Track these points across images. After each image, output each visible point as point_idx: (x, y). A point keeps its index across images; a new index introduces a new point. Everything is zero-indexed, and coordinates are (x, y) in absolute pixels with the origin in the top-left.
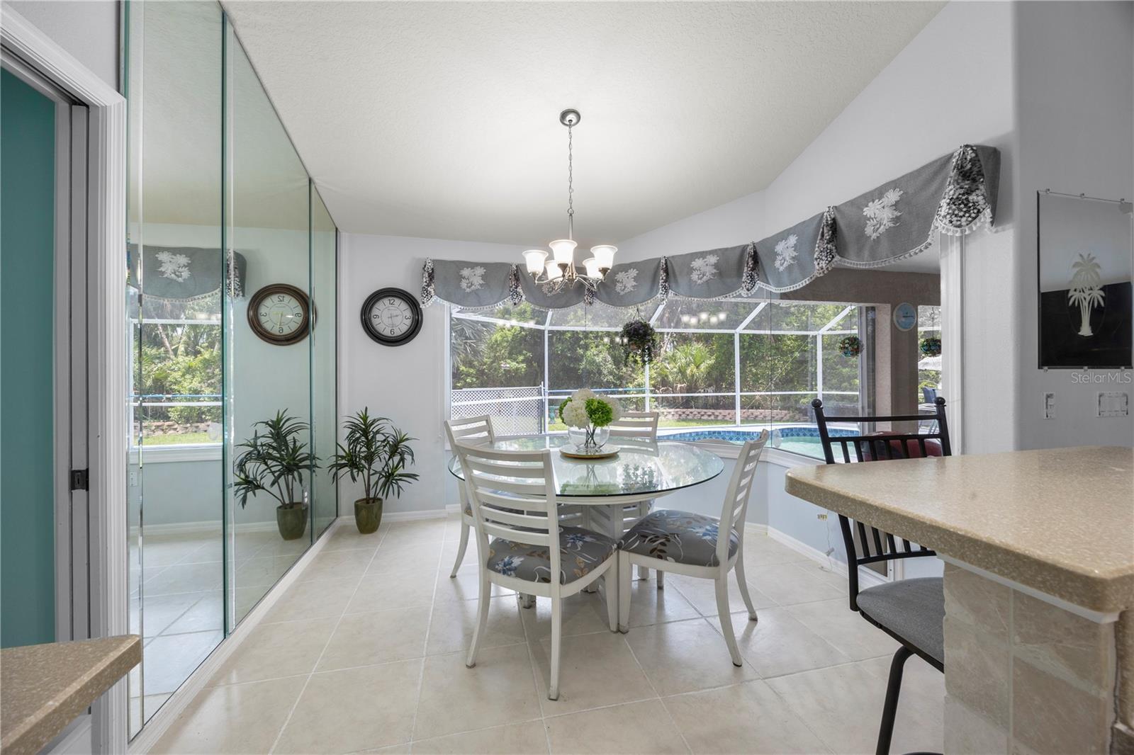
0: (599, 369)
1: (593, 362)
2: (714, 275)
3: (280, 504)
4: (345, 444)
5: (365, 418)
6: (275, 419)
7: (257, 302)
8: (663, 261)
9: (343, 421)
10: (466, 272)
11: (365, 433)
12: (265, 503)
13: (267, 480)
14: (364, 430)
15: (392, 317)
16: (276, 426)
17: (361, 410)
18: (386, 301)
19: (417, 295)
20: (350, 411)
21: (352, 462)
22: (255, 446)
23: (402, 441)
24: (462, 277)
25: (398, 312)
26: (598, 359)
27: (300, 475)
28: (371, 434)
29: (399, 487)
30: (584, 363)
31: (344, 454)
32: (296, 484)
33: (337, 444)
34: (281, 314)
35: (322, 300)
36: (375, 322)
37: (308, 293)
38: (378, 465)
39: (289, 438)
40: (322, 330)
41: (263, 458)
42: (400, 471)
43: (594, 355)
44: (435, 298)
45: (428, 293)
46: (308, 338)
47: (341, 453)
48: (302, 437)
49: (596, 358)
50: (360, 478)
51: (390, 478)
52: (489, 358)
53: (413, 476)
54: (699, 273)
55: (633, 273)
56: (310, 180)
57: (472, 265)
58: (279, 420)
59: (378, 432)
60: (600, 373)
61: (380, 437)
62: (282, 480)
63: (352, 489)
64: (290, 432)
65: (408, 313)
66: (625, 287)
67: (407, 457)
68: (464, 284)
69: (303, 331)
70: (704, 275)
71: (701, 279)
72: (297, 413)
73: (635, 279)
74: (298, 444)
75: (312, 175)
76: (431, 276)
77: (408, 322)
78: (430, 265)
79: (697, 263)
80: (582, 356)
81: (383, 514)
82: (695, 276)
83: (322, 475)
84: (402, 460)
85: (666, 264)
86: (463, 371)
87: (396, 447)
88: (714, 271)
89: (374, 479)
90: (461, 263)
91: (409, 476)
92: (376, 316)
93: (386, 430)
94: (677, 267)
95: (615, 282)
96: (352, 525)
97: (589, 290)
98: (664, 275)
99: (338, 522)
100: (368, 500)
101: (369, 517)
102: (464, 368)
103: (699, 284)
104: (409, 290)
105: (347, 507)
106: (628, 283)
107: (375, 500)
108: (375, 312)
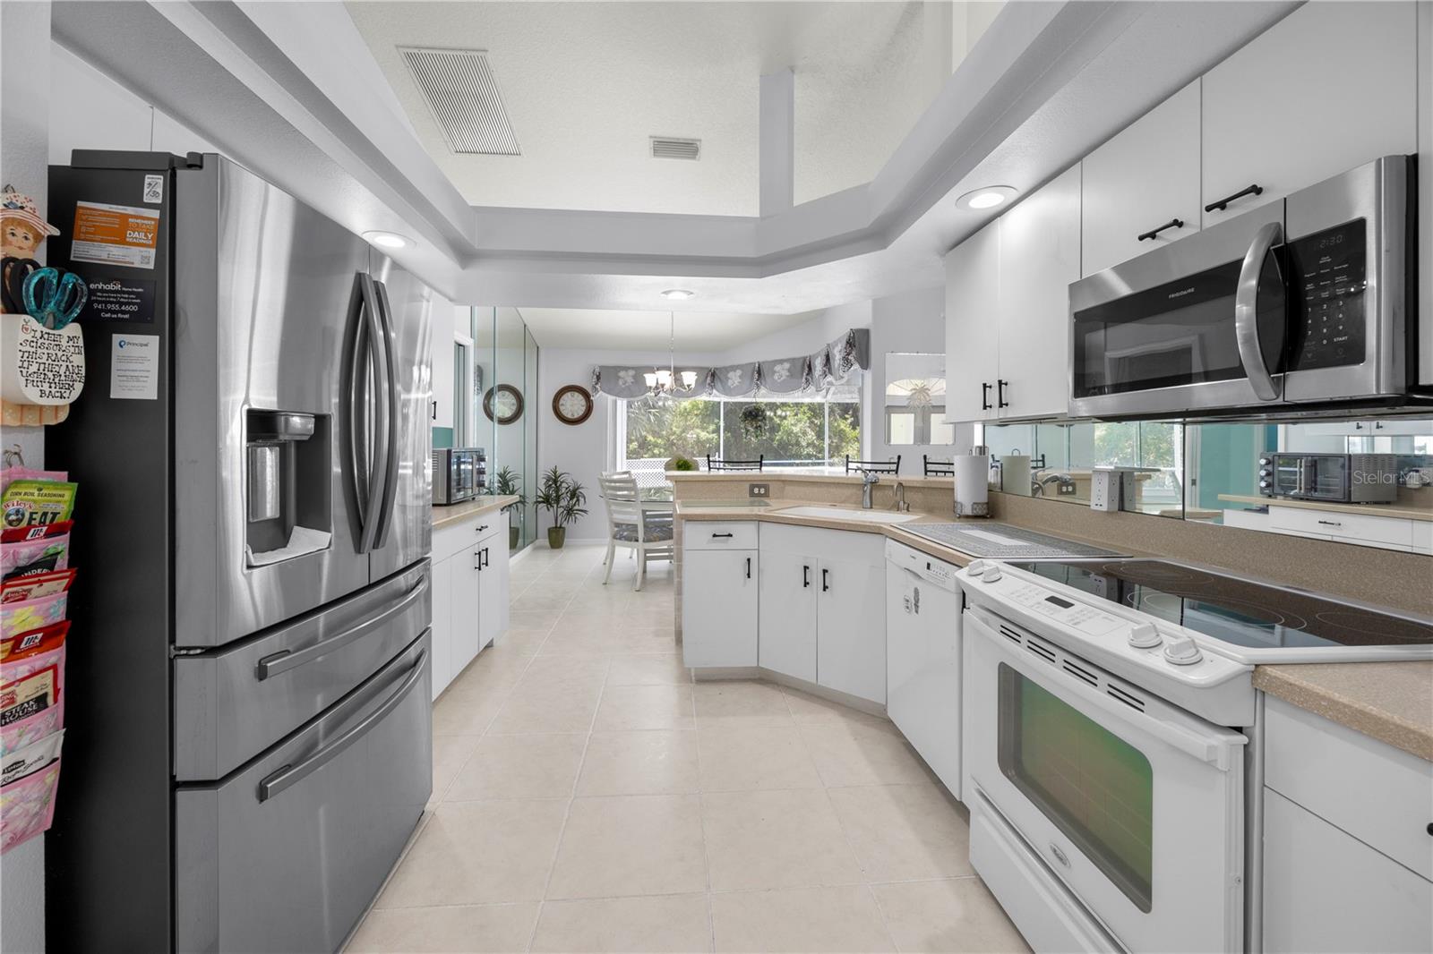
0: (797, 440)
1: (789, 433)
2: (788, 376)
4: (543, 488)
5: (555, 473)
6: (502, 471)
7: (490, 395)
8: (757, 365)
9: (541, 474)
10: (622, 374)
11: (555, 481)
14: (554, 480)
15: (573, 405)
16: (502, 476)
17: (553, 467)
18: (569, 394)
19: (589, 390)
20: (545, 469)
21: (547, 500)
23: (578, 488)
24: (619, 377)
25: (576, 402)
26: (796, 429)
28: (559, 483)
29: (576, 517)
30: (780, 433)
31: (542, 495)
33: (537, 487)
35: (528, 393)
36: (561, 408)
38: (563, 503)
39: (510, 483)
40: (527, 416)
42: (576, 507)
43: (792, 425)
44: (601, 392)
45: (596, 389)
47: (540, 494)
49: (794, 428)
50: (551, 509)
51: (570, 511)
52: (678, 428)
53: (585, 511)
54: (779, 375)
55: (739, 372)
56: (525, 326)
57: (626, 369)
58: (505, 472)
59: (562, 482)
60: (798, 443)
61: (564, 485)
63: (547, 518)
64: (510, 480)
65: (583, 402)
67: (582, 499)
68: (621, 382)
69: (517, 415)
70: (782, 374)
71: (780, 379)
73: (740, 377)
74: (515, 488)
75: (526, 322)
76: (598, 378)
77: (584, 408)
78: (597, 370)
79: (778, 368)
80: (779, 425)
81: (566, 540)
82: (776, 377)
84: (578, 500)
85: (759, 368)
87: (574, 494)
88: (788, 374)
89: (560, 510)
90: (619, 367)
91: (582, 511)
92: (562, 405)
93: (568, 481)
94: (765, 370)
95: (727, 379)
96: (546, 542)
97: (709, 384)
98: (756, 376)
99: (538, 542)
100: (556, 527)
101: (556, 538)
102: (652, 439)
103: (780, 383)
104: (584, 387)
105: (543, 531)
106: (734, 378)
107: (560, 527)
108: (561, 402)
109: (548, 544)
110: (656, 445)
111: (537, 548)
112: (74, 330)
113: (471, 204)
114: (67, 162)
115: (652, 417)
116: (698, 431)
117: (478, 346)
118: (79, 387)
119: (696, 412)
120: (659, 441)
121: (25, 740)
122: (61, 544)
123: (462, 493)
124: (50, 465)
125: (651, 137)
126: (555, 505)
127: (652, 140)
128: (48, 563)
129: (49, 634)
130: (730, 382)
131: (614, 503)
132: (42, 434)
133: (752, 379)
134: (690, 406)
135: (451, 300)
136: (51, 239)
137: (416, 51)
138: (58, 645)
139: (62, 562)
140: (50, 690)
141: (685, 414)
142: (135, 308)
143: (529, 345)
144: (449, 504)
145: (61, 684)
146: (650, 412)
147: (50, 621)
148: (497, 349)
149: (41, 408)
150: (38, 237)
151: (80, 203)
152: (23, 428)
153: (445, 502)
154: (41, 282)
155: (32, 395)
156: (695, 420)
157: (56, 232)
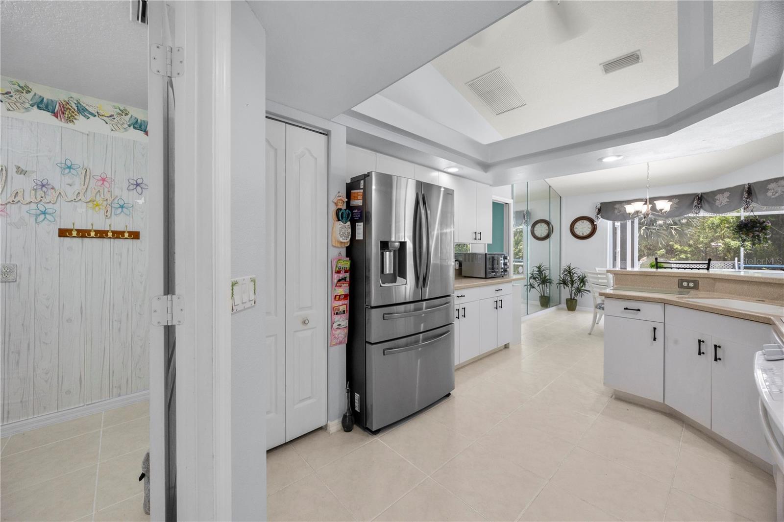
3: (540, 295)
4: (562, 276)
5: (569, 267)
6: (539, 265)
8: (747, 186)
9: (562, 268)
10: (617, 206)
11: (570, 272)
12: (535, 293)
13: (536, 286)
15: (583, 228)
16: (539, 268)
17: (568, 264)
18: (580, 222)
19: (593, 217)
20: (564, 265)
21: (564, 283)
22: (533, 274)
23: (585, 277)
24: (615, 208)
25: (585, 226)
27: (546, 285)
28: (572, 274)
29: (582, 294)
31: (562, 279)
32: (546, 287)
33: (559, 276)
34: (541, 230)
35: (555, 223)
36: (575, 230)
37: (549, 220)
38: (575, 285)
39: (543, 273)
40: (554, 236)
41: (534, 278)
42: (583, 288)
44: (602, 219)
45: (599, 217)
46: (549, 239)
47: (560, 279)
48: (547, 273)
50: (568, 288)
51: (579, 290)
53: (589, 291)
54: (773, 191)
55: (727, 194)
56: (550, 186)
57: (621, 203)
58: (540, 266)
59: (574, 273)
61: (576, 275)
62: (541, 285)
63: (566, 293)
64: (543, 271)
65: (590, 226)
66: (721, 203)
67: (587, 284)
68: (616, 211)
69: (548, 236)
70: (776, 193)
71: (774, 195)
72: (545, 265)
73: (728, 198)
74: (546, 275)
76: (599, 210)
77: (590, 229)
78: (599, 206)
79: (772, 185)
81: (577, 307)
82: (770, 194)
83: (554, 286)
84: (585, 284)
85: (749, 188)
86: (677, 248)
87: (583, 280)
89: (573, 289)
90: (615, 202)
91: (586, 291)
92: (576, 228)
93: (578, 273)
94: (756, 189)
95: (715, 200)
96: (565, 306)
97: (696, 206)
98: (746, 195)
99: (560, 306)
100: (571, 299)
101: (571, 305)
102: (679, 247)
103: (773, 199)
104: (590, 216)
105: (564, 301)
106: (723, 200)
107: (574, 299)
108: (575, 226)
109: (566, 307)
110: (682, 252)
111: (559, 309)
112: (349, 223)
113: (485, 143)
114: (350, 182)
115: (673, 232)
116: (727, 240)
117: (516, 203)
118: (350, 237)
119: (726, 225)
120: (686, 248)
121: (341, 319)
122: (347, 275)
123: (494, 273)
124: (347, 256)
125: (600, 64)
126: (570, 286)
127: (602, 65)
128: (344, 279)
129: (346, 296)
130: (717, 203)
131: (596, 287)
132: (345, 249)
133: (742, 198)
134: (719, 221)
135: (490, 185)
136: (346, 201)
137: (472, 82)
138: (347, 299)
139: (348, 279)
140: (345, 310)
141: (714, 228)
142: (359, 216)
143: (554, 197)
144: (486, 278)
145: (348, 309)
146: (672, 228)
147: (345, 293)
148: (529, 202)
149: (344, 242)
150: (344, 202)
151: (352, 191)
152: (341, 247)
153: (484, 277)
154: (342, 213)
155: (341, 240)
156: (726, 231)
157: (347, 200)
